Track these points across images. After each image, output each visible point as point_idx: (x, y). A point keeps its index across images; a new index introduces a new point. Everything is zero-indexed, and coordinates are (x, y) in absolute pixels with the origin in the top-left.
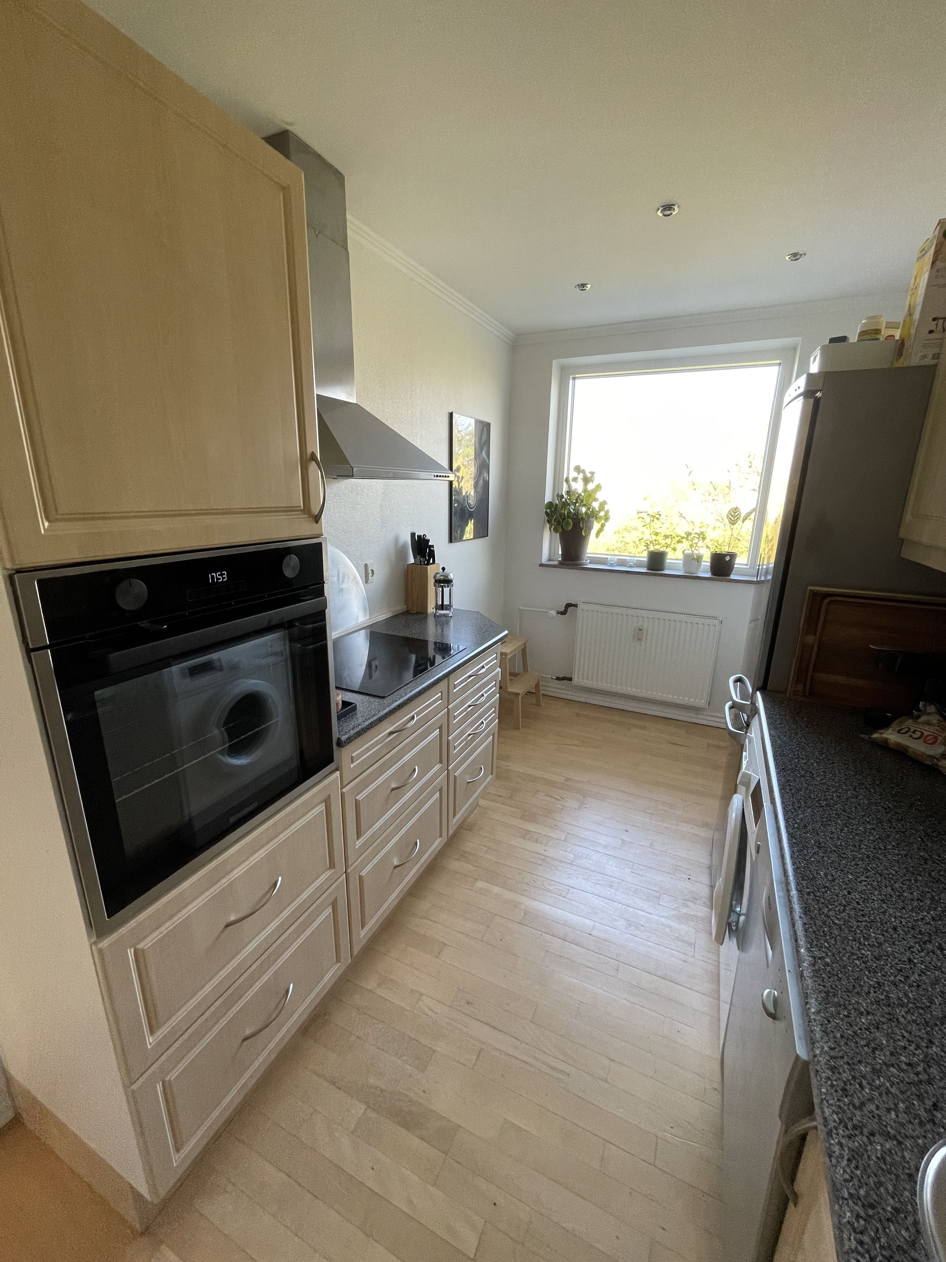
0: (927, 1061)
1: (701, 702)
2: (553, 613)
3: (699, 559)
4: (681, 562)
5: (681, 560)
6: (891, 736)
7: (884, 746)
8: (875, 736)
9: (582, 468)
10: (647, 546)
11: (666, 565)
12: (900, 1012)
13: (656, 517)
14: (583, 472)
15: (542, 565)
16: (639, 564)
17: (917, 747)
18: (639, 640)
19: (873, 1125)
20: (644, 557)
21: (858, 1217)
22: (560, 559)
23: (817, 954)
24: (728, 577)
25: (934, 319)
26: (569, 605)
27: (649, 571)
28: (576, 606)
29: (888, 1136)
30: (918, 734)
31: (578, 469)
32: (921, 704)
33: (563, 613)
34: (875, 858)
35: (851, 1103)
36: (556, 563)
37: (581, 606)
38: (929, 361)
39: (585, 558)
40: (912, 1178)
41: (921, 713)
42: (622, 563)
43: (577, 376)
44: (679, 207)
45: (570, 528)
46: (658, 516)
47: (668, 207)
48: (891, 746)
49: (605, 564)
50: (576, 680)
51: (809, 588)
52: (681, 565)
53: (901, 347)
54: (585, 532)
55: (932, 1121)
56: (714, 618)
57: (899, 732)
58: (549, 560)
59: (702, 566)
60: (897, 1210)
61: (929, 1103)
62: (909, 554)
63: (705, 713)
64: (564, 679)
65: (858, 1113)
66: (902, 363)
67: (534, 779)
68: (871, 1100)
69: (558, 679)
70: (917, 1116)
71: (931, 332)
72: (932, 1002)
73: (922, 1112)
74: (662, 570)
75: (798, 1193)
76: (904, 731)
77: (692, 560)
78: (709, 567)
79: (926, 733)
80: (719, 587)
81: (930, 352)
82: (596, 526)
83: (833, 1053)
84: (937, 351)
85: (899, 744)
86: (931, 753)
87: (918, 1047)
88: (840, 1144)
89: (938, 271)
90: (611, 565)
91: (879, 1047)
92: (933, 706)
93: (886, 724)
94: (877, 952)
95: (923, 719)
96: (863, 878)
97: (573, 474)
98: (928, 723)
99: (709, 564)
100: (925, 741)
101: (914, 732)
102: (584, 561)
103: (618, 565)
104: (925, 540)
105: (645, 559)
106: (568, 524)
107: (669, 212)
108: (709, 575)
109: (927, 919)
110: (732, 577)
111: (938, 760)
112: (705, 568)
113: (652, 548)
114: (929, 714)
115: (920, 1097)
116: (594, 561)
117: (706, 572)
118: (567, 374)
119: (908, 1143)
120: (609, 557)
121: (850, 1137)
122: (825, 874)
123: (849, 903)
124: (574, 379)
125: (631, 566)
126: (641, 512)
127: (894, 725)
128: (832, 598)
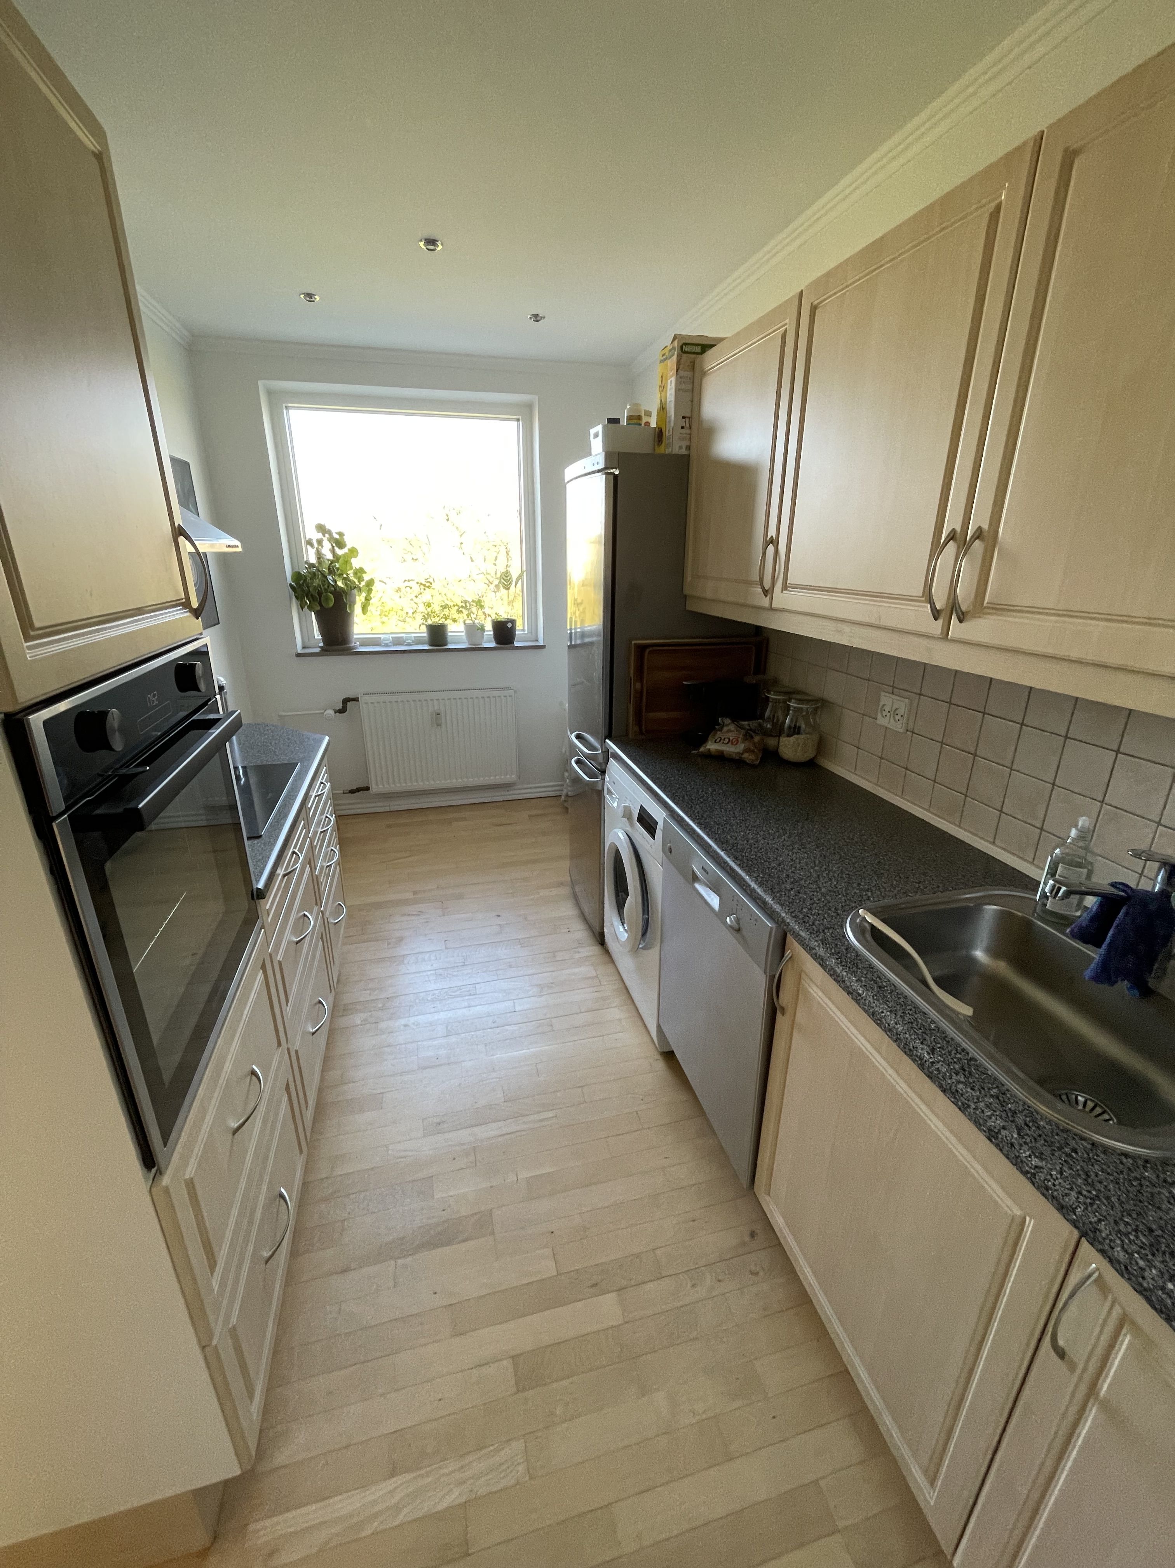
0: (823, 895)
1: (511, 777)
2: (331, 712)
3: (482, 629)
4: (464, 634)
5: (462, 632)
6: (712, 746)
7: (709, 756)
8: (702, 749)
9: (328, 527)
10: (425, 619)
11: (449, 639)
12: (802, 882)
13: (427, 585)
14: (330, 533)
15: (299, 655)
16: (418, 641)
17: (729, 749)
18: (439, 725)
19: (822, 927)
20: (423, 632)
21: (837, 959)
22: (321, 644)
23: (755, 875)
24: (512, 645)
25: (683, 417)
26: (346, 701)
27: (431, 648)
28: (356, 700)
29: (828, 928)
30: (727, 740)
31: (321, 528)
32: (720, 720)
33: (342, 711)
34: (746, 820)
35: (810, 925)
36: (318, 650)
37: (363, 699)
38: (684, 452)
39: (354, 641)
40: (844, 937)
41: (723, 726)
42: (398, 641)
43: (290, 405)
44: (442, 244)
45: (331, 604)
46: (428, 584)
47: (431, 242)
48: (713, 754)
49: (379, 645)
50: (374, 789)
51: (633, 642)
52: (464, 637)
53: (659, 435)
54: (350, 610)
55: (838, 914)
56: (509, 688)
57: (715, 742)
58: (304, 648)
59: (485, 637)
60: (847, 949)
61: (833, 909)
62: (692, 606)
63: (516, 787)
64: (358, 790)
65: (814, 927)
66: (661, 450)
67: (378, 906)
68: (815, 919)
69: (352, 792)
70: (832, 916)
71: (683, 427)
72: (811, 873)
73: (833, 914)
74: (446, 645)
75: (784, 1006)
76: (718, 741)
77: (474, 630)
78: (492, 636)
79: (731, 738)
80: (506, 655)
81: (685, 444)
82: (360, 599)
83: (790, 911)
84: (688, 444)
85: (718, 751)
86: (737, 751)
87: (817, 892)
88: (816, 941)
89: (681, 377)
90: (387, 645)
91: (804, 900)
92: (728, 719)
93: (704, 740)
94: (778, 862)
95: (725, 729)
96: (748, 832)
97: (315, 535)
98: (729, 731)
99: (492, 633)
100: (732, 744)
101: (724, 740)
102: (353, 645)
103: (395, 645)
104: (709, 594)
105: (425, 635)
106: (327, 599)
107: (432, 247)
108: (493, 644)
109: (786, 839)
110: (516, 644)
111: (742, 754)
112: (488, 638)
113: (429, 622)
114: (727, 725)
115: (829, 909)
116: (365, 642)
117: (489, 642)
118: (277, 401)
119: (836, 927)
120: (382, 636)
121: (817, 936)
122: (731, 837)
123: (751, 846)
124: (287, 408)
125: (409, 645)
126: (409, 581)
127: (710, 738)
128: (651, 649)
